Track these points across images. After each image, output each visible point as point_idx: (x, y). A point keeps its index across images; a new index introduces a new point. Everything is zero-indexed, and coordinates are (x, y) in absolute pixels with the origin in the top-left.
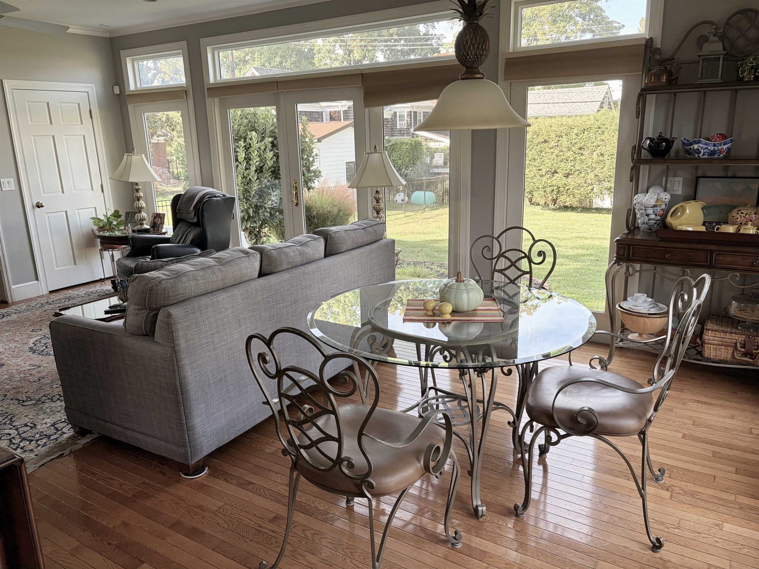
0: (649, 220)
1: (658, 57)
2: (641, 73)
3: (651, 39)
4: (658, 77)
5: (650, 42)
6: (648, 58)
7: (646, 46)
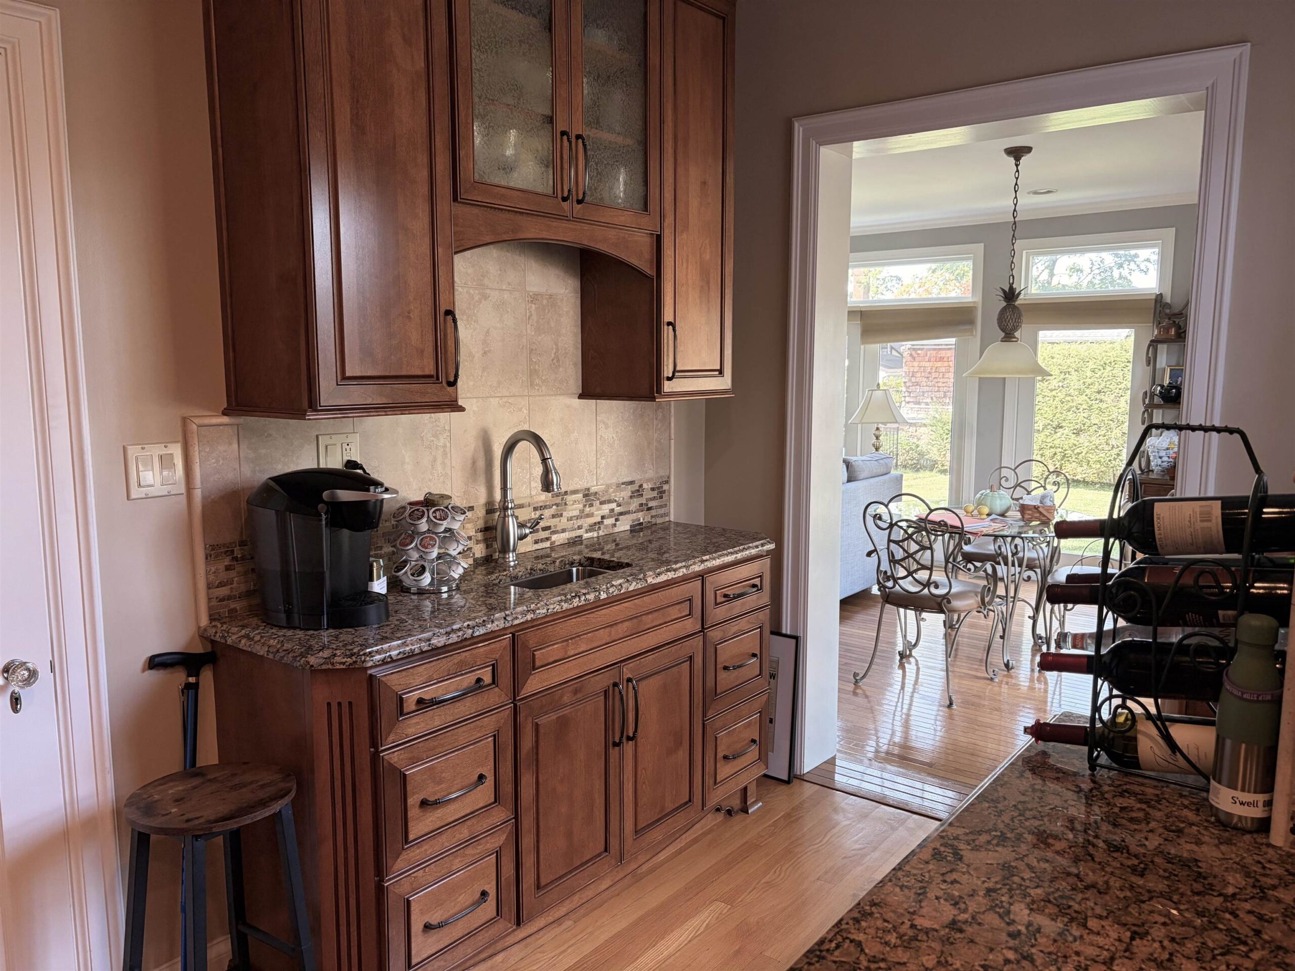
0: (1162, 462)
1: (1168, 311)
2: (1152, 324)
3: (1161, 294)
4: (1167, 330)
5: (1159, 298)
6: (1158, 311)
7: (1156, 300)
